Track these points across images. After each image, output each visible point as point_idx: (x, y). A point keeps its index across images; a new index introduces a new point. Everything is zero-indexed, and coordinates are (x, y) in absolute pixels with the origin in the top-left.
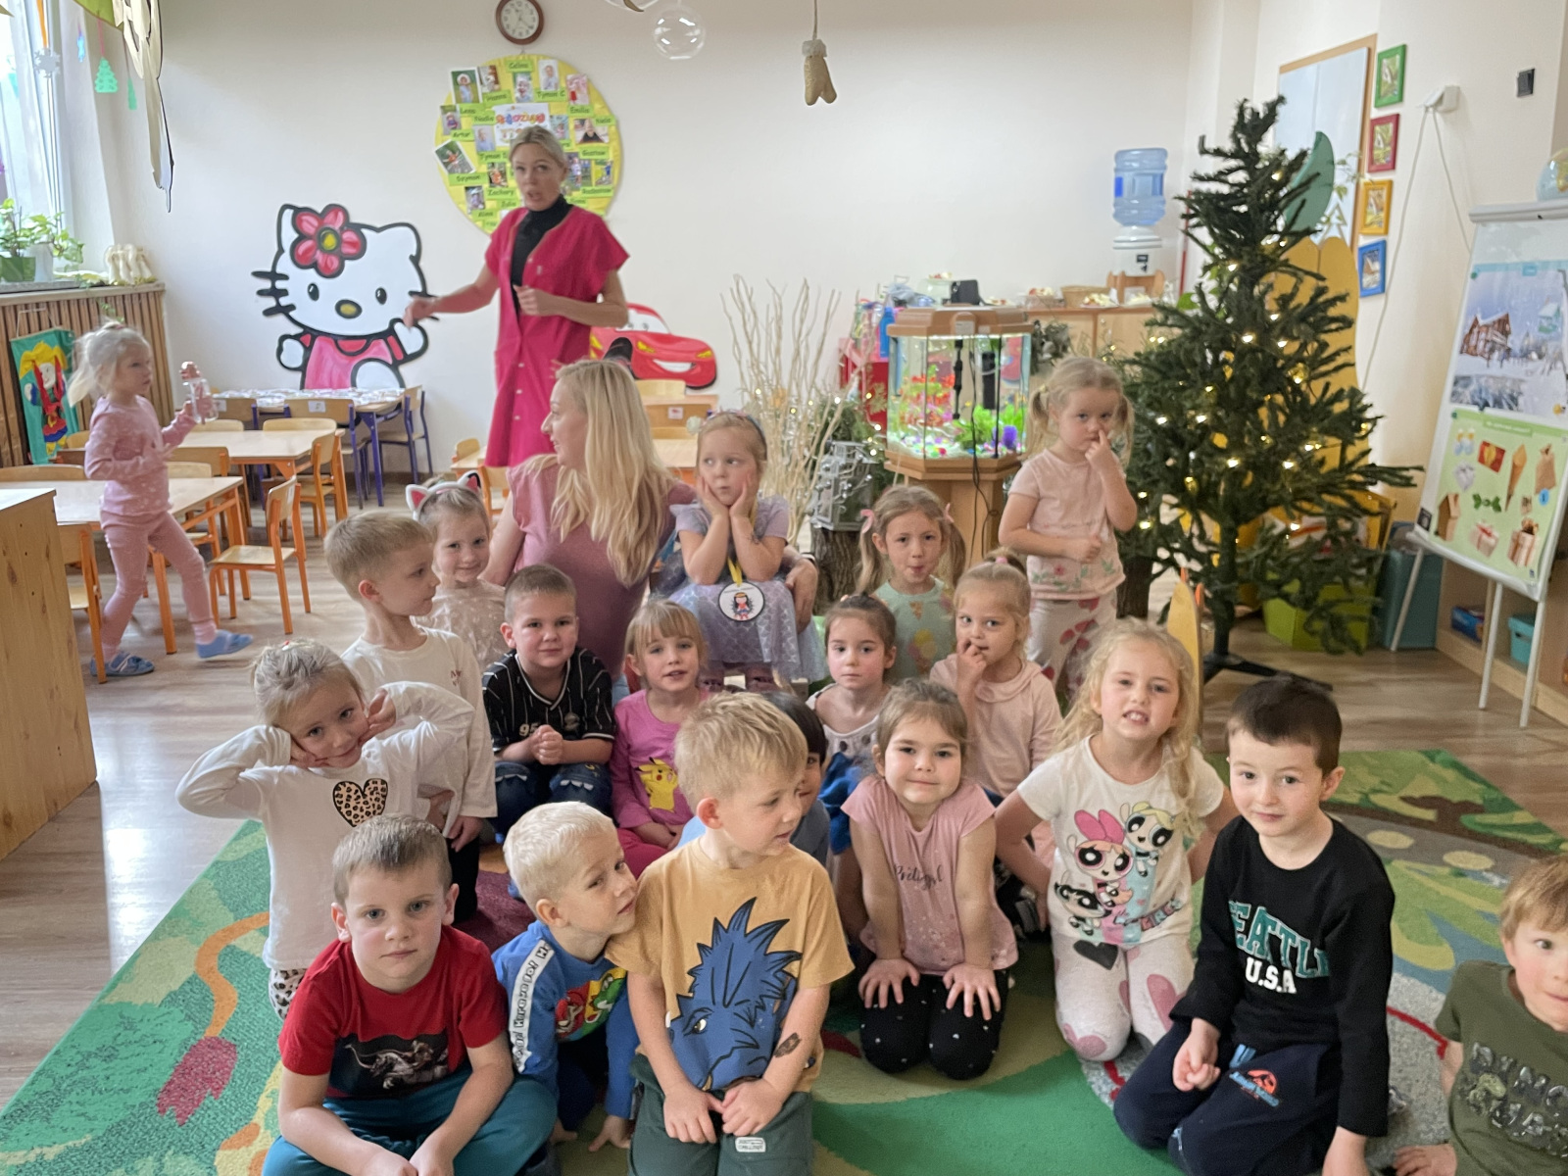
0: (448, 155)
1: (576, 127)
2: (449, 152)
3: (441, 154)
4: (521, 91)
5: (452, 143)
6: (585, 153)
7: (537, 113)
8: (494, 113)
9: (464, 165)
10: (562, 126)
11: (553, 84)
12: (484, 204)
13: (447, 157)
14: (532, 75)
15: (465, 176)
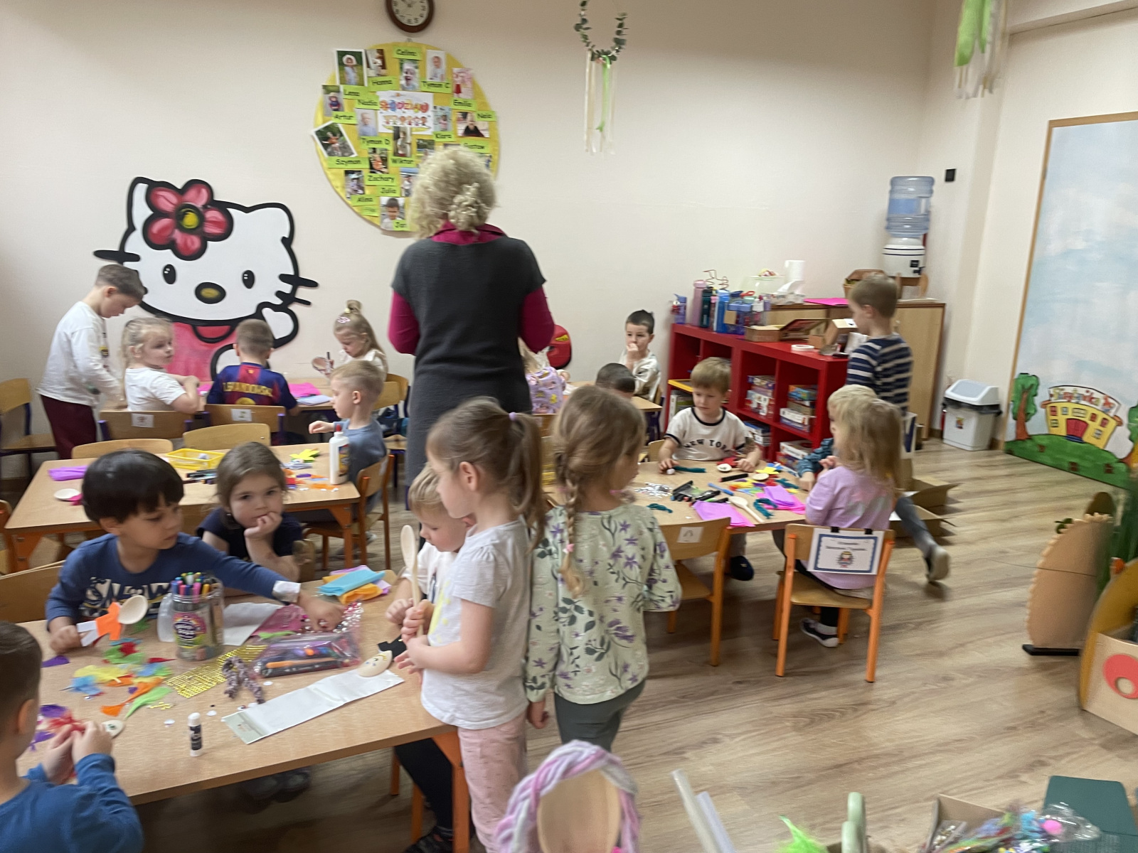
0: (328, 136)
1: (458, 120)
2: (329, 134)
3: (322, 136)
4: (407, 79)
5: (333, 124)
7: (422, 102)
8: (378, 97)
9: (345, 149)
10: (445, 118)
11: (439, 75)
12: (362, 189)
13: (327, 139)
14: (419, 64)
15: (346, 159)
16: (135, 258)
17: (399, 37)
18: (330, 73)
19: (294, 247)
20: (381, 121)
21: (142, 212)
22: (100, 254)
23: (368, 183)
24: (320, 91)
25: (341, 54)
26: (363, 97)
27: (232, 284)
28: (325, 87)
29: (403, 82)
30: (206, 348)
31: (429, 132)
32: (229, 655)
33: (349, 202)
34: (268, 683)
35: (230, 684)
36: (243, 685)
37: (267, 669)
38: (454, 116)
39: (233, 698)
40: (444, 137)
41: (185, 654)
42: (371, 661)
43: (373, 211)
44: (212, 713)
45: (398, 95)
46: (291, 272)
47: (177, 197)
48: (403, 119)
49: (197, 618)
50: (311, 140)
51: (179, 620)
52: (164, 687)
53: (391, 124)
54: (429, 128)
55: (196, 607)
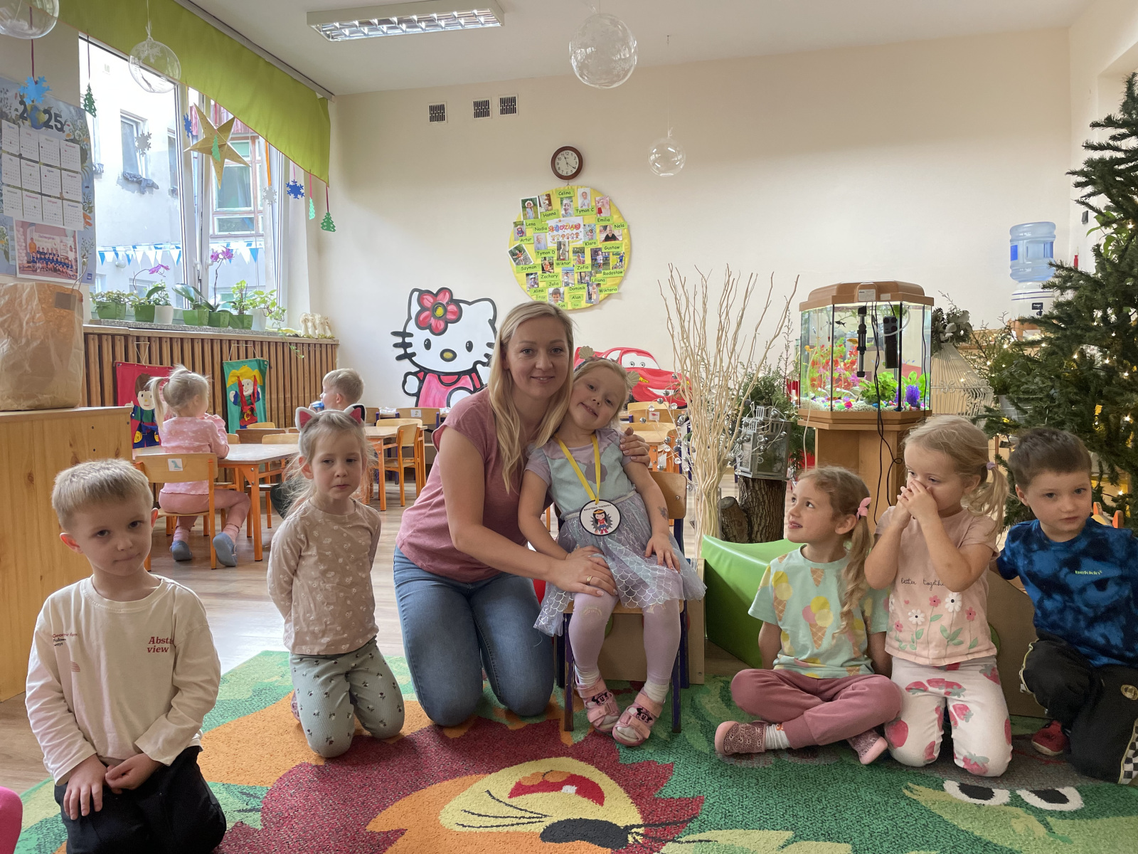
0: (517, 253)
1: (601, 231)
3: (513, 254)
4: (565, 210)
5: (519, 246)
7: (576, 223)
8: (547, 224)
9: (526, 260)
11: (586, 204)
12: (538, 284)
13: (516, 255)
14: (573, 199)
15: (527, 266)
16: (411, 335)
20: (549, 239)
21: (416, 308)
22: (395, 334)
25: (524, 201)
27: (460, 350)
28: (515, 223)
29: (564, 212)
30: (444, 389)
47: (433, 298)
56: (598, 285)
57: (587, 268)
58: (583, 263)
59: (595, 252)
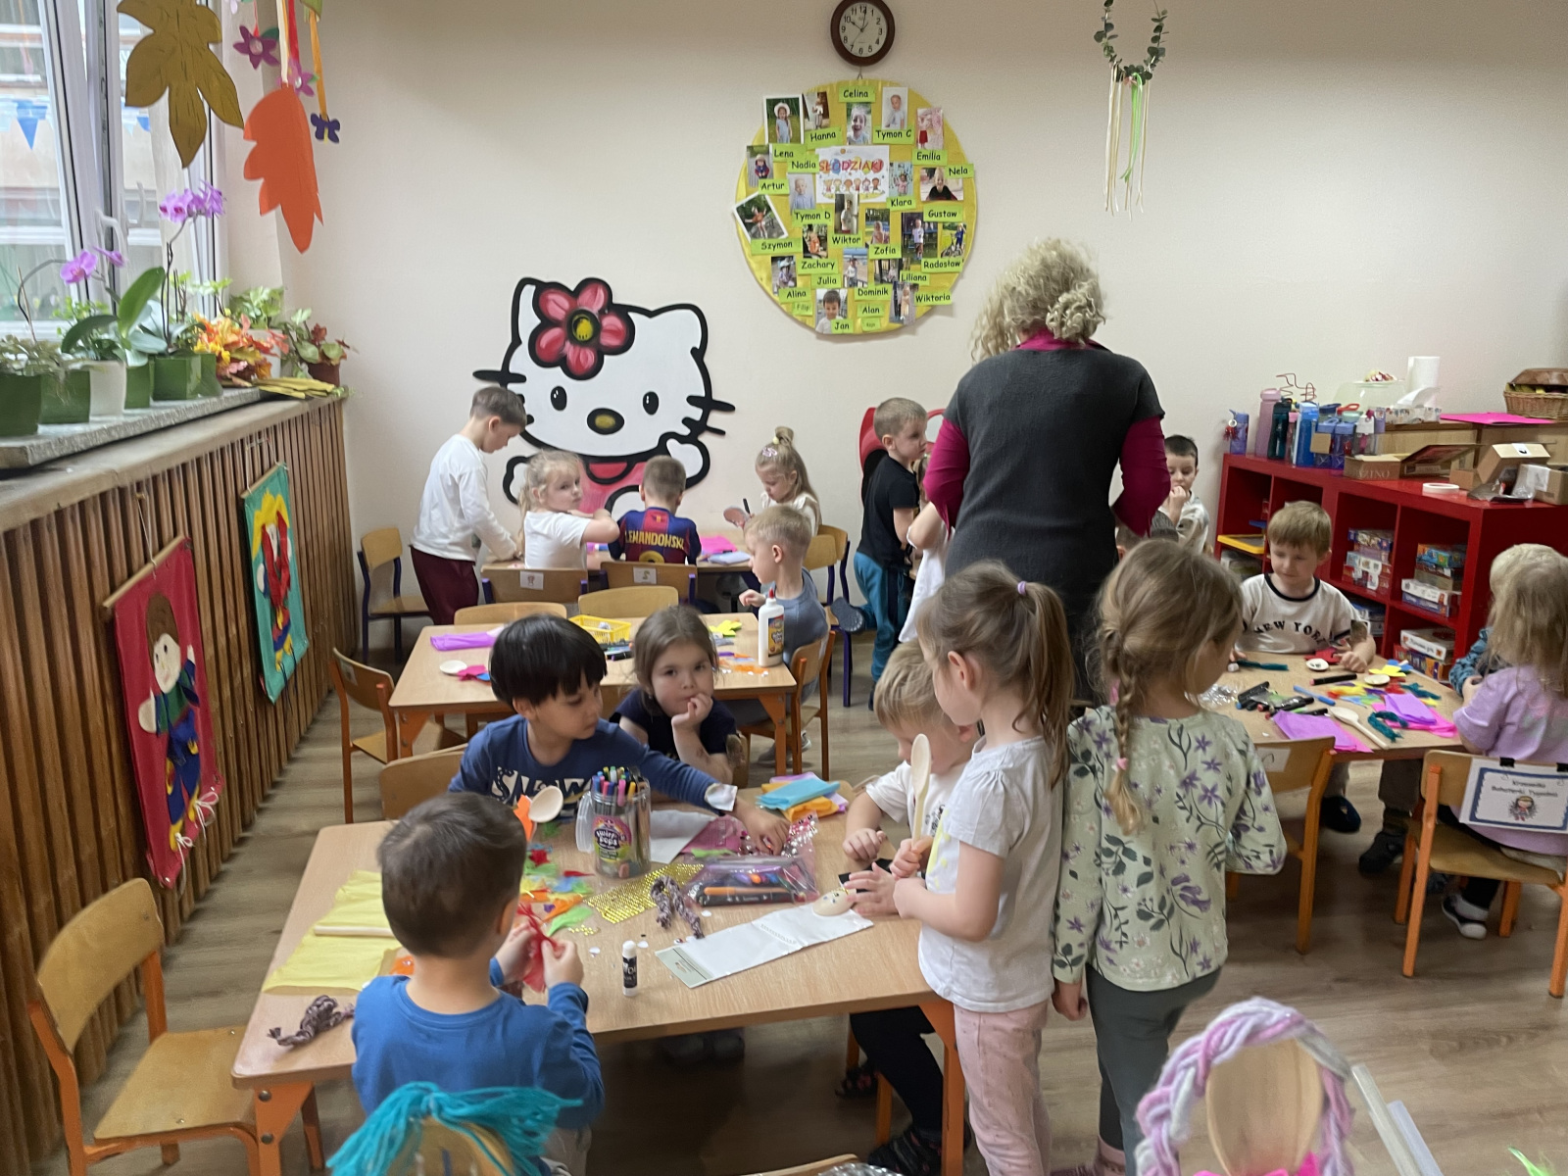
0: (752, 213)
1: (922, 179)
2: (754, 210)
3: (744, 213)
4: (856, 129)
5: (759, 197)
6: (931, 214)
7: (874, 158)
8: (817, 156)
9: (773, 228)
10: (904, 177)
11: (898, 121)
12: (794, 280)
13: (752, 216)
14: (873, 107)
15: (774, 241)
16: (521, 379)
17: (846, 73)
18: (756, 129)
19: (706, 360)
20: (820, 188)
21: (529, 321)
22: (481, 375)
23: (799, 270)
24: (745, 153)
25: (772, 103)
26: (798, 158)
27: (631, 409)
28: (750, 148)
29: (851, 133)
30: (600, 492)
31: (882, 199)
32: (657, 874)
33: (776, 297)
34: (706, 913)
35: (662, 910)
36: (677, 914)
37: (704, 895)
38: (916, 175)
39: (666, 928)
40: (902, 203)
41: (607, 869)
42: (830, 895)
43: (807, 308)
44: (644, 944)
45: (843, 151)
46: (703, 394)
47: (568, 300)
48: (848, 183)
49: (621, 824)
50: (731, 218)
51: (601, 825)
52: (583, 907)
53: (833, 191)
54: (883, 192)
55: (620, 810)
56: (914, 287)
57: (894, 251)
58: (886, 241)
59: (910, 221)
